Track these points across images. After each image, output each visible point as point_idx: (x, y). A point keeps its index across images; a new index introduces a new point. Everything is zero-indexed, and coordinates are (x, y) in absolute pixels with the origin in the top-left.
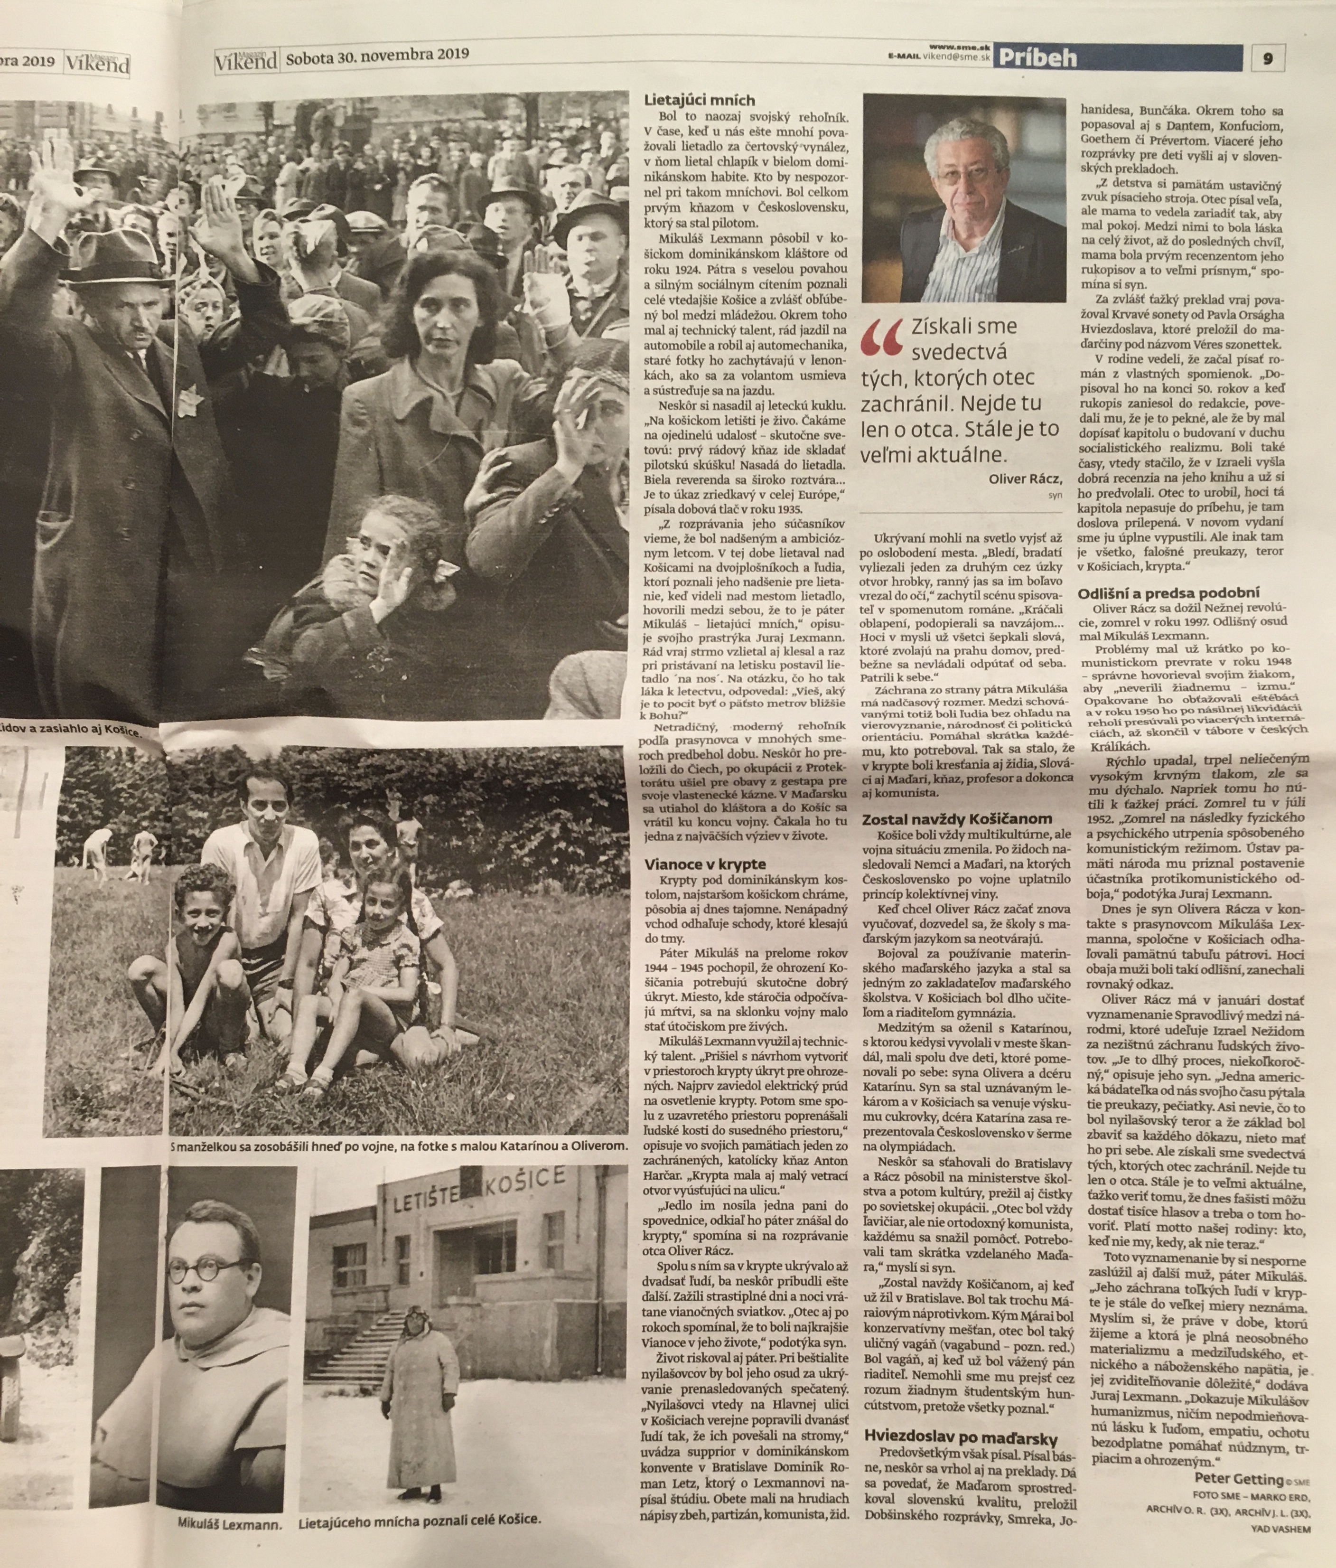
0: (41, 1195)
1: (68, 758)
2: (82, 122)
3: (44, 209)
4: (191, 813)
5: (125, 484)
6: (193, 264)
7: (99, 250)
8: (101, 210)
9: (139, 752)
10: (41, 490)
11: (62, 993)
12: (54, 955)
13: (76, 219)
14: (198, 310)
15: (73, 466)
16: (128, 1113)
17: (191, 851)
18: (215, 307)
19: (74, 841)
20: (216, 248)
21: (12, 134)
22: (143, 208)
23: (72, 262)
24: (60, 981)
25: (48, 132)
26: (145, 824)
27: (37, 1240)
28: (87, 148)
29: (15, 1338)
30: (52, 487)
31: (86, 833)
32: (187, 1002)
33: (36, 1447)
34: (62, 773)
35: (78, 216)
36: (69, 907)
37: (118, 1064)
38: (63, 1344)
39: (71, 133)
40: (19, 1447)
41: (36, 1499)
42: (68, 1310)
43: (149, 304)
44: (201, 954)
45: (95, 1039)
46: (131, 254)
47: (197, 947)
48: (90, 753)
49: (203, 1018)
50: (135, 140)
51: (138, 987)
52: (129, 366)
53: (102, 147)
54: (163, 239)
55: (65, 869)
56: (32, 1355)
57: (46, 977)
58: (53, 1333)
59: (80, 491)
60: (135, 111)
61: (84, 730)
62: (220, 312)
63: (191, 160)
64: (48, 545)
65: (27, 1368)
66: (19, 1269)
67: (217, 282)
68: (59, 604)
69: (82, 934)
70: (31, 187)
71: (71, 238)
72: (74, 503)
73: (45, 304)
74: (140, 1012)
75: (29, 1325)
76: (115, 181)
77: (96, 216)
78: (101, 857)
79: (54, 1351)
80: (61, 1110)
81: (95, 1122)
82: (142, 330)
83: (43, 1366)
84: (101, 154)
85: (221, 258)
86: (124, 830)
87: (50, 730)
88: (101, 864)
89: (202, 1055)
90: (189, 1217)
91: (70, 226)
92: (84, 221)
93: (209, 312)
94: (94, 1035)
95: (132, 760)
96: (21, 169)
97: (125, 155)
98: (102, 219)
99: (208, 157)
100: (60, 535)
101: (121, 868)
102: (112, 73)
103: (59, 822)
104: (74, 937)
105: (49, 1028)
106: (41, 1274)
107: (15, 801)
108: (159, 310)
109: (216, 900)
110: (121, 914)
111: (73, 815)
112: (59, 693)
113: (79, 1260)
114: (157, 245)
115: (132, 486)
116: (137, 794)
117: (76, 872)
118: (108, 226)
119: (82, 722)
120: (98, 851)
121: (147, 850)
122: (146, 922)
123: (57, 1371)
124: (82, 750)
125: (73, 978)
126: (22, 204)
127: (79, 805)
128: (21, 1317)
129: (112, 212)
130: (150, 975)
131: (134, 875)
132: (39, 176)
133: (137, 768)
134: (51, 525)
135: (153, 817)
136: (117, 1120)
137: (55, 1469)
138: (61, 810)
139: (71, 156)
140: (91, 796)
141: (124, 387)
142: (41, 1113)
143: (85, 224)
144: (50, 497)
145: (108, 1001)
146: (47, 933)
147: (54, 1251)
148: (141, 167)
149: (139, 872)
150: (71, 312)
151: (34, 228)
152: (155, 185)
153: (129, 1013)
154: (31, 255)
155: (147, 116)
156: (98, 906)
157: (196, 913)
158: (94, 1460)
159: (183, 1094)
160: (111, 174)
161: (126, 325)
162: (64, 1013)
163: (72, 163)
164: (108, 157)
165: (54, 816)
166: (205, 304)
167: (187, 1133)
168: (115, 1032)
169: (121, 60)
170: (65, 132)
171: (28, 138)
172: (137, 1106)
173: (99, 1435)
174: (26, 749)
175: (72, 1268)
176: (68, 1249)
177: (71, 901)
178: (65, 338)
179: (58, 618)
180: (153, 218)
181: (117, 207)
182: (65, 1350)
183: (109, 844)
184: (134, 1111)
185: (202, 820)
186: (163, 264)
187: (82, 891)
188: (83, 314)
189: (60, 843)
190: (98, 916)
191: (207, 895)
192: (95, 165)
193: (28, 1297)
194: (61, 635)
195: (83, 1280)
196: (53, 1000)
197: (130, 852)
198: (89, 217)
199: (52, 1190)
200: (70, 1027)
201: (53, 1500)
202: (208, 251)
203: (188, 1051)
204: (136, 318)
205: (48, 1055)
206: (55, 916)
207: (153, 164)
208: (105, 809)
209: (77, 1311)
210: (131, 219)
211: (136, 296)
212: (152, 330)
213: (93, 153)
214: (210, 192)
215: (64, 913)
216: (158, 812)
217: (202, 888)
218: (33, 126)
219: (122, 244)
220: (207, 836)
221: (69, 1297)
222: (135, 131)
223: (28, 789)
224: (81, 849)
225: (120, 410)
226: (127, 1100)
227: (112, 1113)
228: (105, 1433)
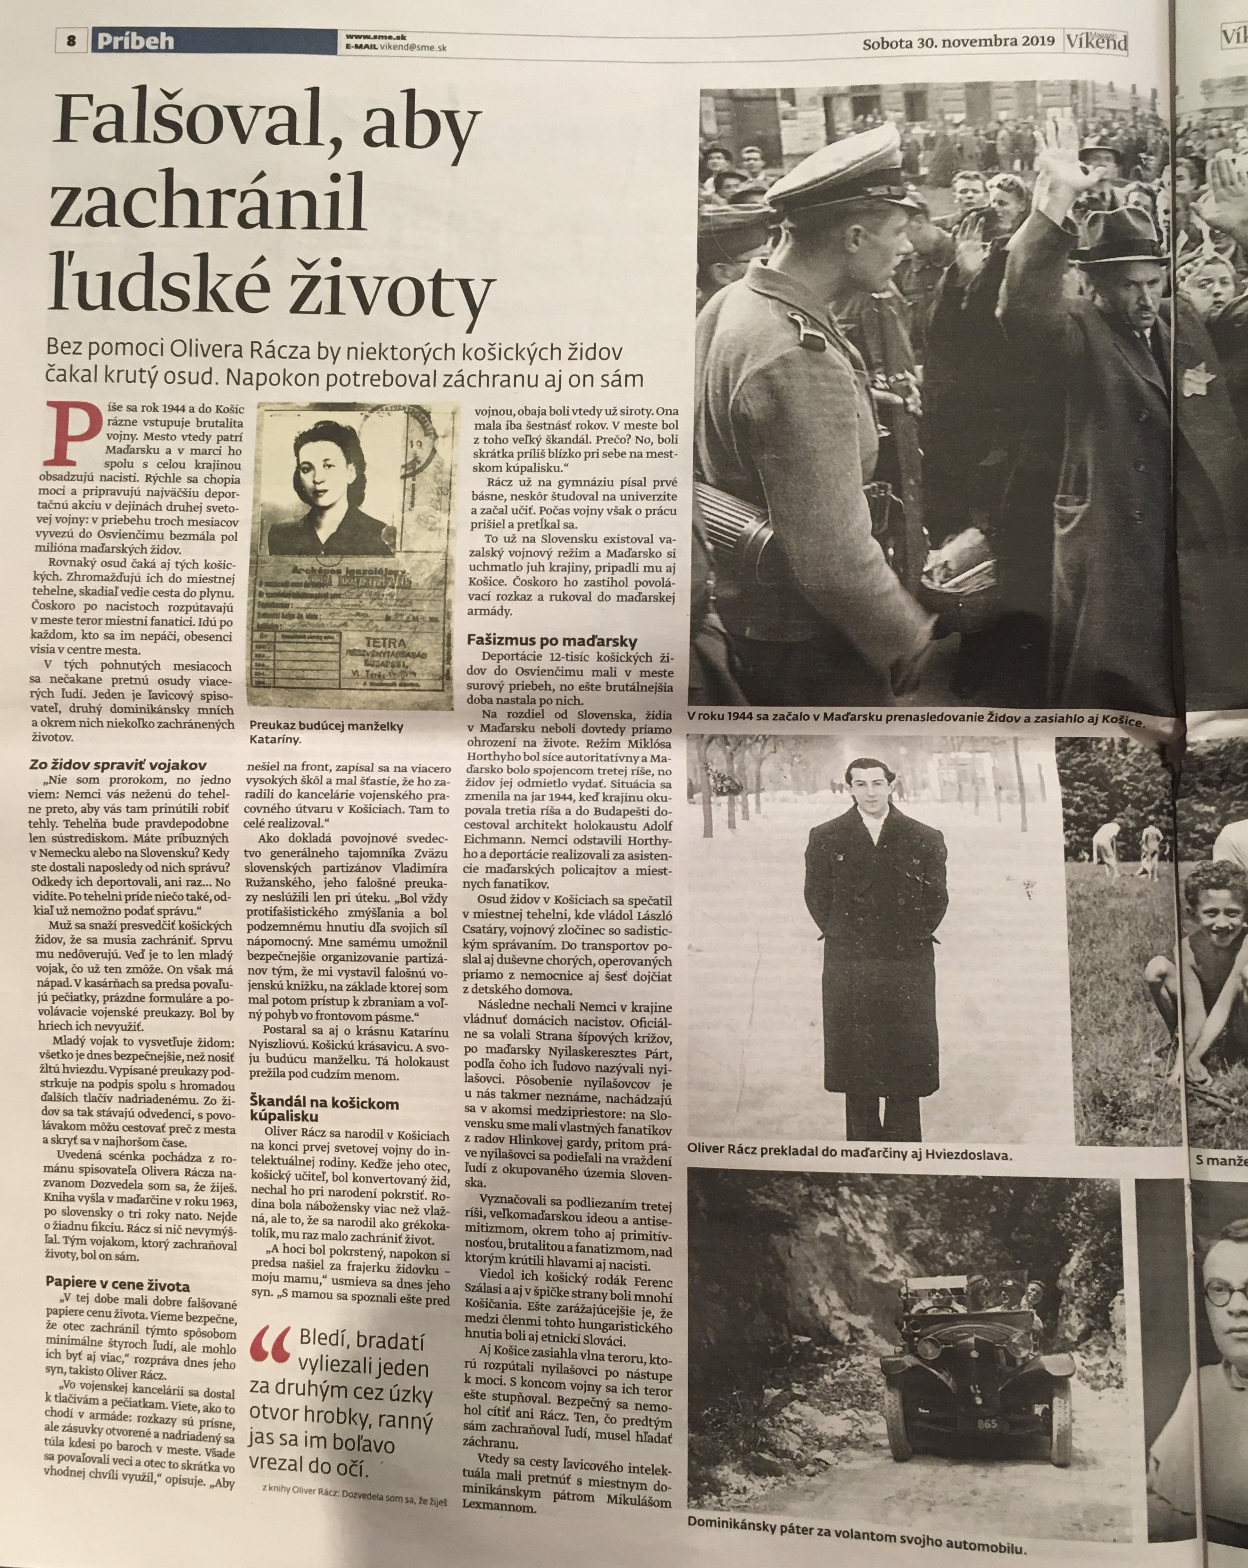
0: (1078, 1204)
1: (1058, 750)
2: (1085, 101)
3: (1051, 190)
4: (1196, 807)
5: (1136, 466)
6: (1196, 239)
7: (1106, 228)
8: (1107, 188)
9: (1133, 743)
10: (1058, 474)
11: (1084, 994)
12: (1072, 955)
13: (1083, 198)
14: (1202, 287)
15: (1088, 451)
16: (1154, 1123)
17: (1200, 846)
18: (1223, 282)
19: (1082, 836)
20: (1224, 223)
21: (1012, 115)
22: (1145, 185)
23: (1080, 242)
24: (1081, 981)
25: (1051, 112)
26: (1151, 818)
27: (1078, 1254)
28: (1091, 127)
29: (1064, 1356)
30: (1068, 470)
31: (1094, 829)
32: (1209, 1008)
33: (1089, 1474)
34: (1055, 766)
35: (1085, 195)
36: (1084, 904)
37: (1143, 1071)
38: (1112, 1365)
39: (1075, 111)
40: (1073, 1473)
41: (1093, 1529)
42: (1115, 1329)
43: (1152, 283)
44: (1222, 956)
45: (1120, 1042)
46: (1135, 232)
47: (1217, 948)
48: (1082, 744)
49: (1229, 1024)
50: (1135, 117)
51: (1155, 988)
52: (1136, 345)
53: (1106, 125)
54: (1161, 217)
55: (1076, 864)
56: (1082, 1377)
57: (1066, 976)
58: (1102, 1353)
59: (1095, 473)
60: (1134, 87)
61: (1079, 720)
62: (1231, 287)
63: (1193, 135)
64: (1067, 530)
65: (1078, 1388)
66: (1062, 1283)
67: (1225, 257)
68: (1079, 591)
69: (1099, 932)
70: (1036, 168)
71: (1079, 218)
72: (1090, 487)
73: (1056, 285)
74: (1157, 1015)
75: (1077, 1343)
76: (1118, 159)
77: (1103, 195)
78: (1111, 852)
79: (1103, 1372)
80: (1091, 1116)
81: (1125, 1131)
82: (1146, 308)
83: (1095, 1388)
84: (1104, 132)
85: (1229, 232)
86: (1132, 824)
87: (1045, 720)
88: (1112, 860)
89: (1232, 1063)
90: (1226, 1236)
91: (1077, 205)
92: (1091, 200)
93: (1217, 288)
94: (1118, 1039)
95: (1125, 752)
96: (1026, 149)
97: (1127, 132)
98: (1108, 197)
99: (1214, 132)
100: (1077, 519)
101: (1130, 864)
102: (1111, 51)
103: (1065, 816)
104: (1091, 936)
105: (1073, 1030)
106: (1085, 1290)
107: (1017, 793)
108: (1160, 288)
109: (1234, 898)
110: (1135, 911)
111: (1078, 808)
112: (1069, 681)
113: (1122, 1276)
114: (1157, 223)
115: (1142, 468)
116: (1141, 786)
117: (1086, 868)
118: (1113, 205)
119: (1079, 712)
120: (1108, 846)
121: (1154, 845)
122: (1157, 920)
123: (1107, 1392)
124: (1073, 741)
125: (1093, 978)
126: (1029, 184)
127: (1084, 798)
128: (1068, 1334)
129: (1117, 190)
130: (1163, 976)
131: (1145, 872)
132: (1044, 156)
133: (1130, 760)
134: (1069, 509)
135: (1157, 812)
136: (1145, 1129)
137: (1114, 1499)
138: (1066, 803)
139: (1076, 135)
140: (1092, 788)
141: (1133, 367)
142: (1072, 1119)
143: (1093, 203)
144: (1066, 481)
145: (1129, 1003)
146: (1063, 931)
147: (1095, 1264)
148: (1140, 145)
149: (1148, 868)
150: (1081, 292)
151: (1042, 208)
152: (1154, 162)
153: (1149, 1016)
154: (1039, 235)
155: (1144, 92)
156: (1113, 903)
157: (1214, 912)
158: (1150, 1491)
159: (1210, 1104)
160: (1114, 152)
161: (1133, 306)
162: (1087, 1015)
163: (1077, 142)
164: (1112, 134)
165: (1059, 809)
166: (1210, 281)
167: (1218, 1146)
168: (1136, 1037)
169: (1120, 37)
170: (1068, 110)
171: (1031, 118)
172: (1161, 1115)
173: (1152, 1464)
174: (1016, 740)
175: (1115, 1285)
176: (1110, 1264)
177: (1086, 898)
178: (1077, 318)
179: (1077, 606)
180: (1152, 194)
181: (1122, 185)
182: (1114, 1372)
183: (1118, 838)
184: (1159, 1120)
185: (1209, 814)
186: (1161, 242)
187: (1095, 888)
188: (1093, 293)
189: (1068, 837)
190: (1113, 913)
191: (1224, 894)
192: (1099, 143)
193: (1074, 1313)
194: (1081, 622)
195: (1127, 1298)
196: (1076, 1001)
197: (1139, 847)
198: (1095, 195)
199: (1089, 1201)
200: (1094, 1030)
201: (1110, 1532)
202: (1214, 226)
203: (1214, 1059)
204: (1142, 297)
205: (1075, 1058)
206: (1069, 913)
207: (1151, 141)
208: (1110, 801)
209: (1123, 1331)
210: (1134, 197)
211: (1142, 274)
212: (1155, 309)
213: (1097, 131)
214: (1218, 167)
215: (1079, 910)
216: (1162, 806)
217: (1217, 886)
218: (1035, 105)
219: (1127, 222)
220: (1219, 831)
221: (1115, 1316)
222: (1135, 109)
223: (1026, 781)
224: (1090, 844)
225: (1130, 388)
226: (1153, 1109)
227: (1140, 1122)
228: (1157, 1462)
